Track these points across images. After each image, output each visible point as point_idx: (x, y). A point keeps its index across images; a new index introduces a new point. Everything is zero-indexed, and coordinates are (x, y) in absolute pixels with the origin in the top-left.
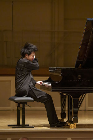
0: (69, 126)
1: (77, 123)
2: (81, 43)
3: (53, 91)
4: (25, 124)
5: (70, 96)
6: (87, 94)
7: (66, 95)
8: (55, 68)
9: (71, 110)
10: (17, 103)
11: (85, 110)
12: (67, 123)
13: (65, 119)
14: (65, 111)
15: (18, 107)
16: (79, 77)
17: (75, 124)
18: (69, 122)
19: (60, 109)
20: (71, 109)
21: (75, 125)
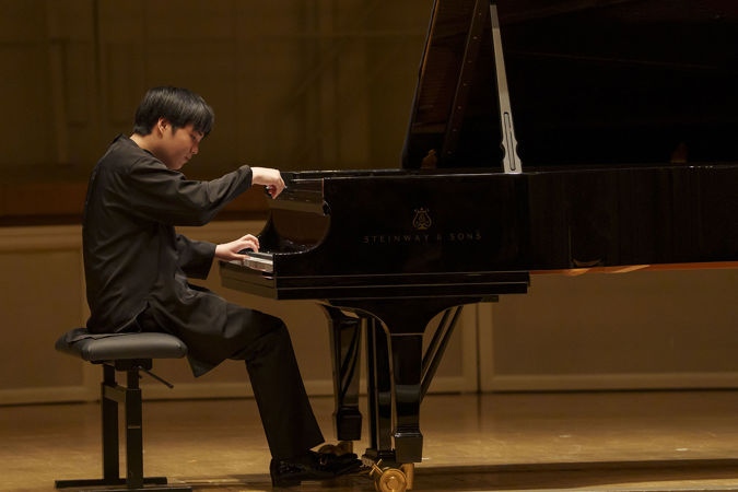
0: (376, 477)
1: (417, 465)
2: (429, 38)
3: (282, 296)
4: (146, 475)
5: (378, 323)
6: (469, 309)
7: (356, 316)
8: (295, 176)
9: (383, 396)
10: (100, 367)
11: (479, 392)
12: (367, 462)
13: (356, 444)
14: (355, 399)
15: (104, 384)
16: (422, 221)
17: (408, 467)
18: (376, 460)
19: (332, 392)
20: (385, 387)
21: (409, 473)
